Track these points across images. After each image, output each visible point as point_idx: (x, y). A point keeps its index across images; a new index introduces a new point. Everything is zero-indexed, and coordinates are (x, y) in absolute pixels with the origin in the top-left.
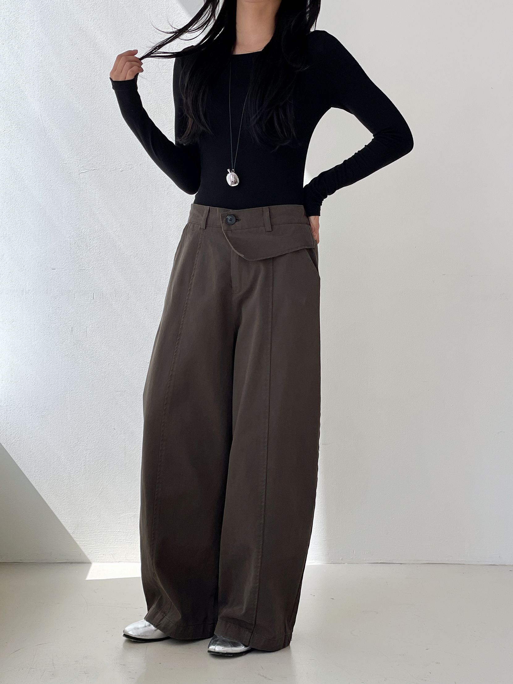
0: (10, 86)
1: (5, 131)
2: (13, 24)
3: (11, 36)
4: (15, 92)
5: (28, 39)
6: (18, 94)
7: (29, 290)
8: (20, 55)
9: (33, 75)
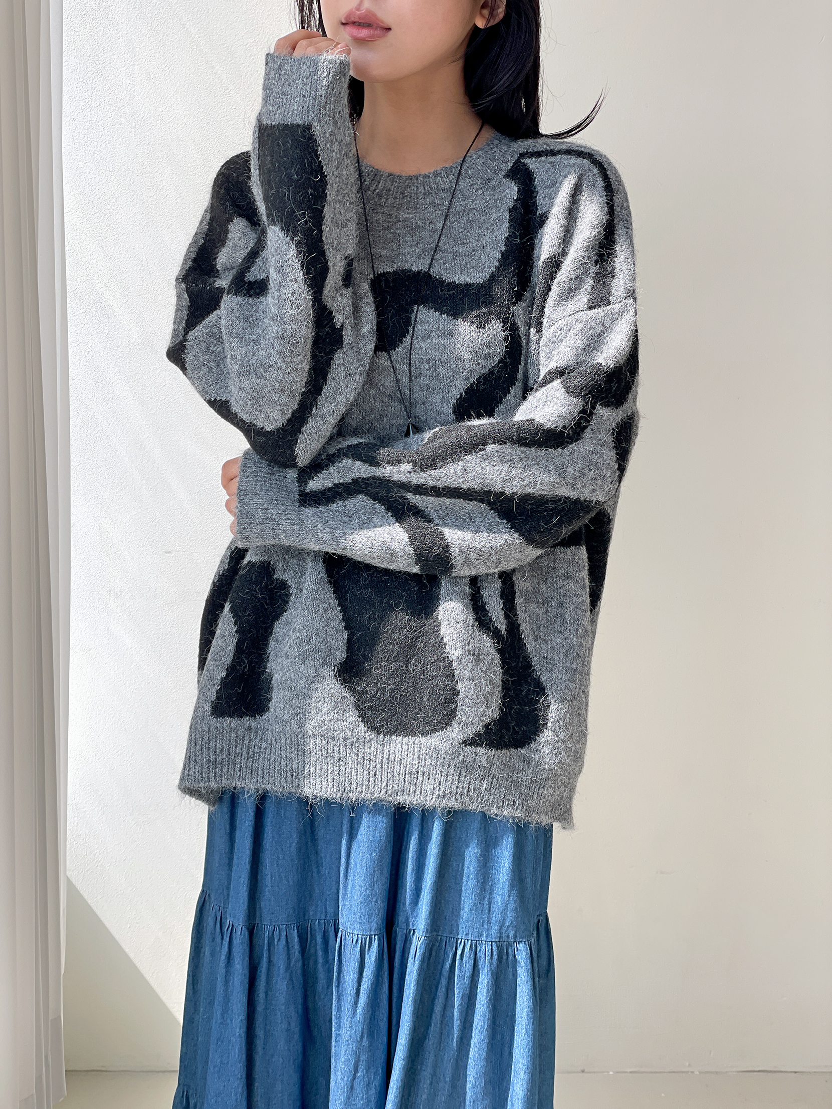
0: (87, 201)
1: (77, 291)
2: (94, 81)
3: (89, 103)
4: (97, 214)
5: (123, 111)
6: (102, 218)
7: (120, 591)
8: (107, 142)
9: (132, 181)
